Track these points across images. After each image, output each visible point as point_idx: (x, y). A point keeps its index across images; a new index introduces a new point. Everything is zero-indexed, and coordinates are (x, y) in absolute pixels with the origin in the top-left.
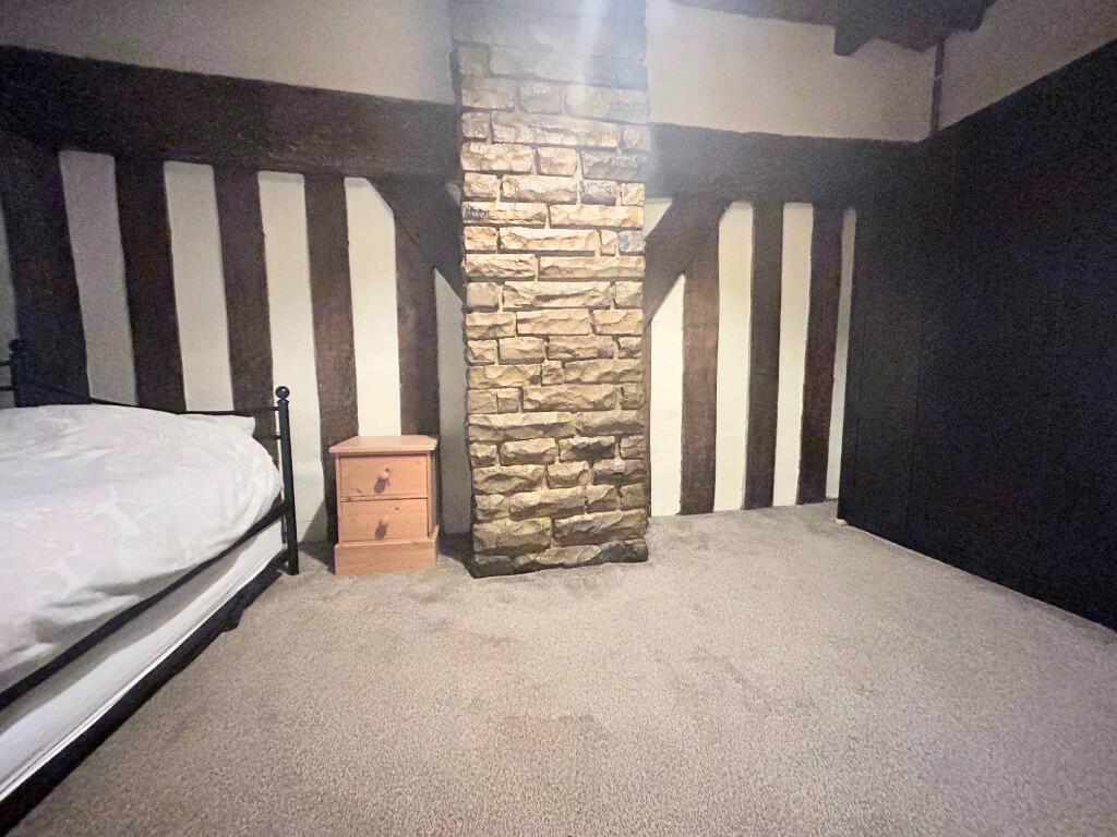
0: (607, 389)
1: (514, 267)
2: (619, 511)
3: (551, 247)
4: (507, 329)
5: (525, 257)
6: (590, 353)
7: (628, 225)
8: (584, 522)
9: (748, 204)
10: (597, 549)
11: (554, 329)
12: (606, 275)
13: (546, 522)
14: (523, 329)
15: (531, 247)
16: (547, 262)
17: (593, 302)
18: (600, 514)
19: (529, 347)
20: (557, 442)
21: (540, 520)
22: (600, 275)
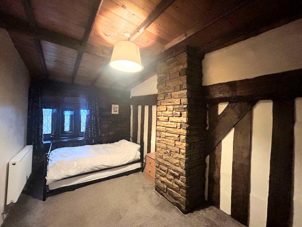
0: (178, 161)
1: (162, 129)
2: (180, 195)
3: (168, 126)
4: (161, 141)
5: (164, 127)
6: (174, 151)
7: (183, 122)
8: (172, 192)
9: (271, 101)
10: (175, 201)
11: (168, 143)
12: (178, 133)
13: (166, 187)
14: (164, 142)
15: (165, 126)
16: (168, 129)
17: (175, 139)
18: (176, 193)
19: (164, 146)
20: (168, 169)
21: (165, 185)
22: (177, 133)
